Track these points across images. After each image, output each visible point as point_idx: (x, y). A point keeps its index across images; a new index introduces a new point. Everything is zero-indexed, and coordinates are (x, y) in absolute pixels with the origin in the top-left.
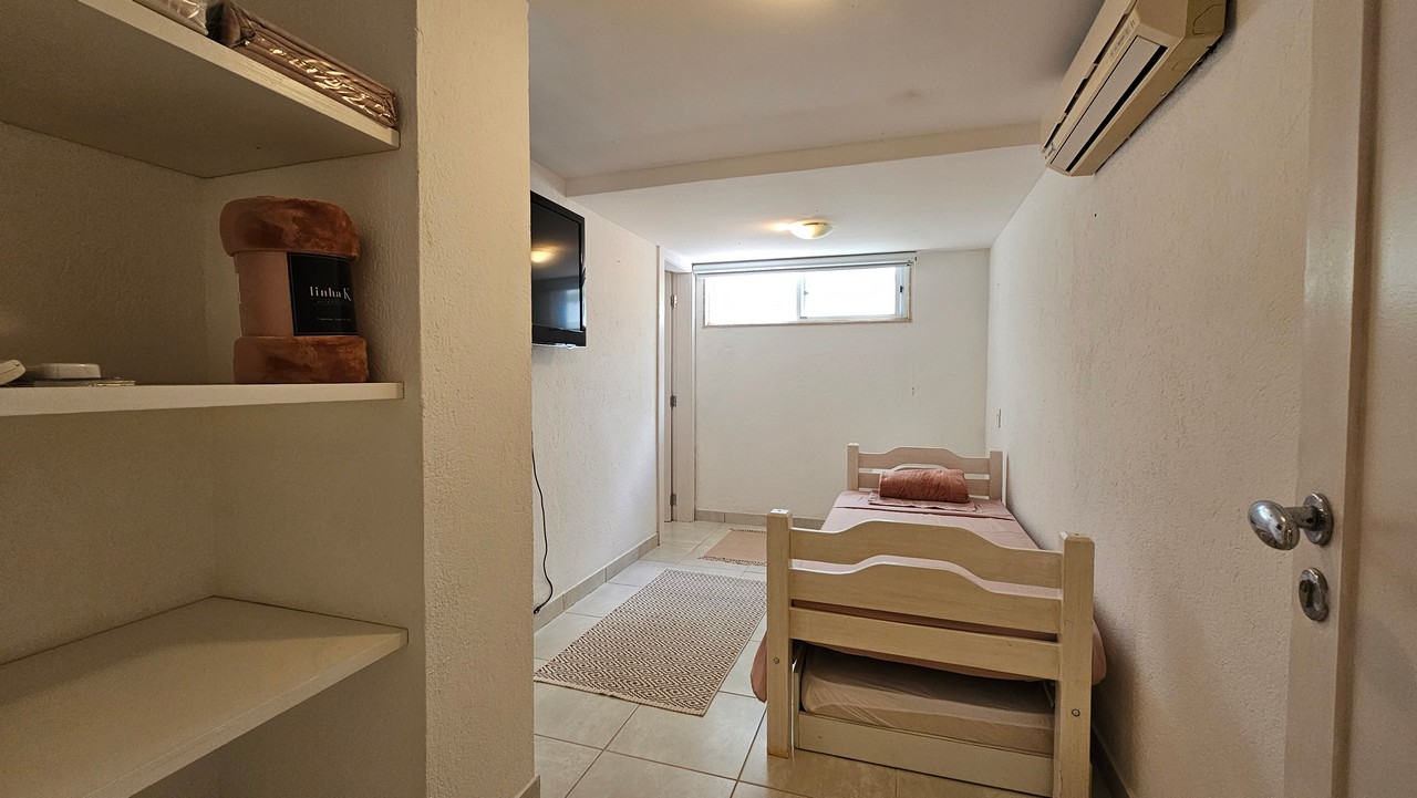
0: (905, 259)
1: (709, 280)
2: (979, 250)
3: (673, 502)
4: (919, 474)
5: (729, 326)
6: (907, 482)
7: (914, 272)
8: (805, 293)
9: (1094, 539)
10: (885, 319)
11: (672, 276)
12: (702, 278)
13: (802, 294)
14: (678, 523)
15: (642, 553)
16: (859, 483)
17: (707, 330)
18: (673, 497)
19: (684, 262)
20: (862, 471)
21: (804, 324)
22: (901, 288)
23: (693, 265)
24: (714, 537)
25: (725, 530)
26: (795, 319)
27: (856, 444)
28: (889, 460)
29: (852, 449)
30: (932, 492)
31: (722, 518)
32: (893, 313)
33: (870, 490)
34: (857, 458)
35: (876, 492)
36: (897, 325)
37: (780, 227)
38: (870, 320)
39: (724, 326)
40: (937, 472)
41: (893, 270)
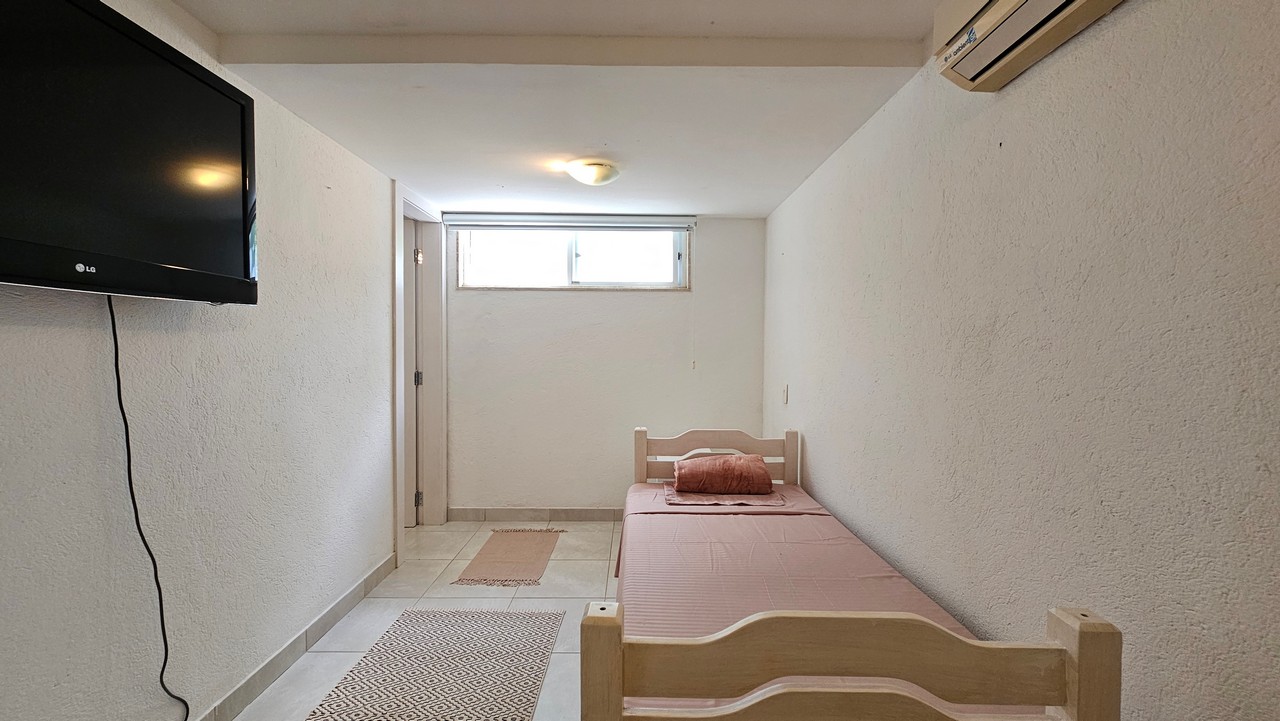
0: (684, 223)
1: (464, 234)
2: (757, 219)
3: (418, 502)
4: (719, 462)
5: (489, 289)
6: (708, 473)
7: (694, 238)
8: (577, 255)
9: (1119, 627)
10: (664, 287)
11: (415, 225)
12: (454, 231)
13: (573, 257)
14: (426, 528)
15: (368, 589)
16: (649, 474)
17: (461, 293)
18: (418, 497)
19: (432, 207)
20: (650, 459)
21: (576, 289)
22: (679, 255)
23: (443, 213)
24: (473, 543)
25: (486, 533)
26: (565, 283)
27: (644, 428)
28: (680, 446)
29: (640, 435)
30: (735, 484)
31: (481, 516)
32: (672, 281)
33: (662, 481)
34: (646, 445)
35: (670, 484)
36: (676, 294)
37: (556, 165)
38: (648, 287)
39: (483, 289)
40: (737, 459)
41: (669, 235)
